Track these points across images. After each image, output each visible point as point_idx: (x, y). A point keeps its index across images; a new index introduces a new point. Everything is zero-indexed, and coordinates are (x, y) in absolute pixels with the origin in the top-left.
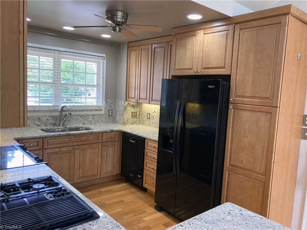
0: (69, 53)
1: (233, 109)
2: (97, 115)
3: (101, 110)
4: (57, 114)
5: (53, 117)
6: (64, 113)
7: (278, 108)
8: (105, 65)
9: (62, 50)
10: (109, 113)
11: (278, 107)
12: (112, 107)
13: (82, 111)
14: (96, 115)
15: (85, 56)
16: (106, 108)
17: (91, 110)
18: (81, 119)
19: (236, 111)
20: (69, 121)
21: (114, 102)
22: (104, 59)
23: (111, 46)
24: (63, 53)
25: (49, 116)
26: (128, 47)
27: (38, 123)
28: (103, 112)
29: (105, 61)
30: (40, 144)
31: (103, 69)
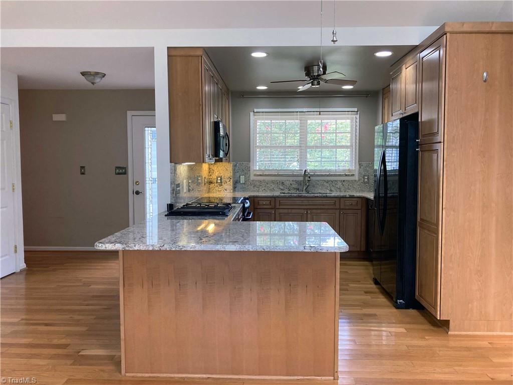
0: (312, 113)
1: (422, 151)
2: (349, 181)
3: (353, 175)
4: (301, 179)
5: (297, 182)
6: (307, 178)
7: (442, 143)
8: (358, 120)
9: (304, 111)
10: (364, 179)
11: (442, 141)
12: (368, 171)
13: (328, 176)
14: (346, 181)
15: (331, 113)
16: (360, 173)
17: (340, 175)
18: (327, 185)
19: (423, 153)
20: (314, 186)
21: (370, 165)
22: (357, 114)
23: (367, 97)
24: (306, 113)
25: (293, 181)
26: (383, 94)
27: (282, 187)
28: (356, 178)
29: (358, 116)
30: (273, 203)
31: (356, 126)
